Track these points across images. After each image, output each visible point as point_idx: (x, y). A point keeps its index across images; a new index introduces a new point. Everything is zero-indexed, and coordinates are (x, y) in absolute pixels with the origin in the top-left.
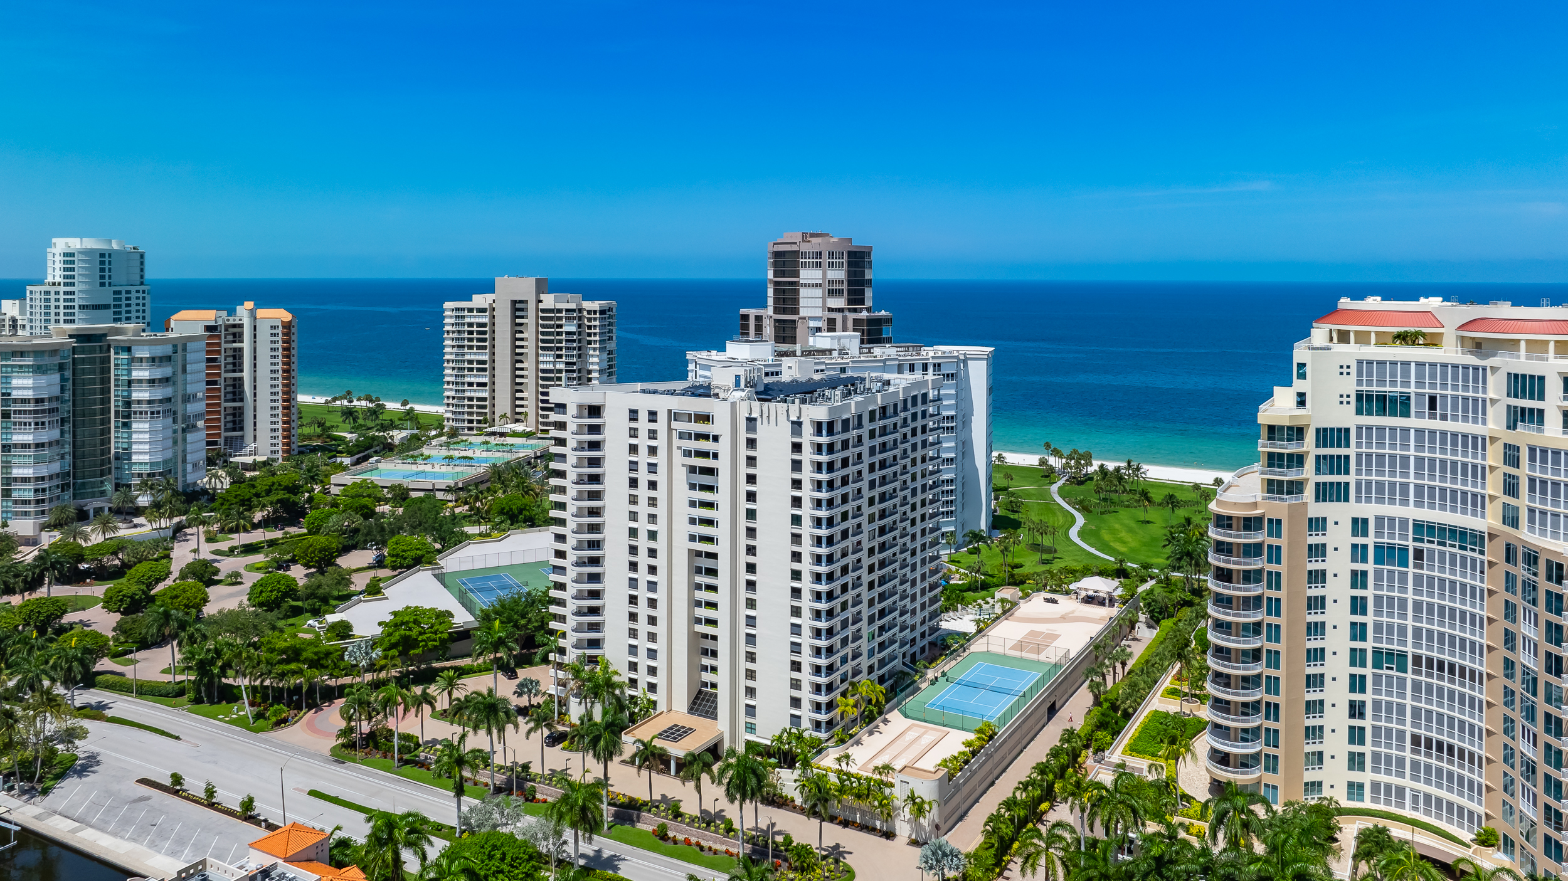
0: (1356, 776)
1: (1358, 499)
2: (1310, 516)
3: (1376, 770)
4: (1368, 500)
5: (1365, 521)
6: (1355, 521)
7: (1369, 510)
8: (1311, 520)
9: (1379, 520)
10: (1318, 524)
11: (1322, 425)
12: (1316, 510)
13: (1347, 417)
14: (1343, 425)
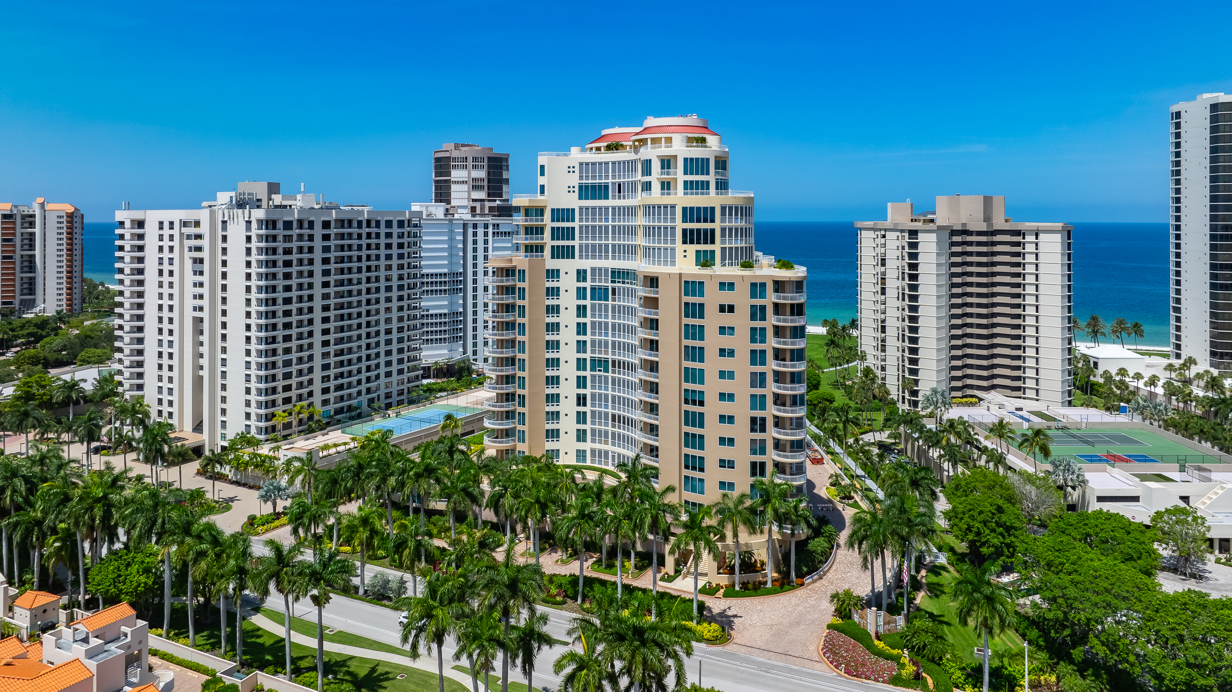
0: (581, 446)
1: (581, 257)
2: (547, 268)
3: (593, 441)
4: (587, 257)
5: (585, 271)
6: (578, 272)
7: (587, 264)
8: (548, 271)
9: (593, 270)
10: (553, 274)
11: (556, 207)
12: (551, 264)
13: (573, 202)
14: (570, 207)
